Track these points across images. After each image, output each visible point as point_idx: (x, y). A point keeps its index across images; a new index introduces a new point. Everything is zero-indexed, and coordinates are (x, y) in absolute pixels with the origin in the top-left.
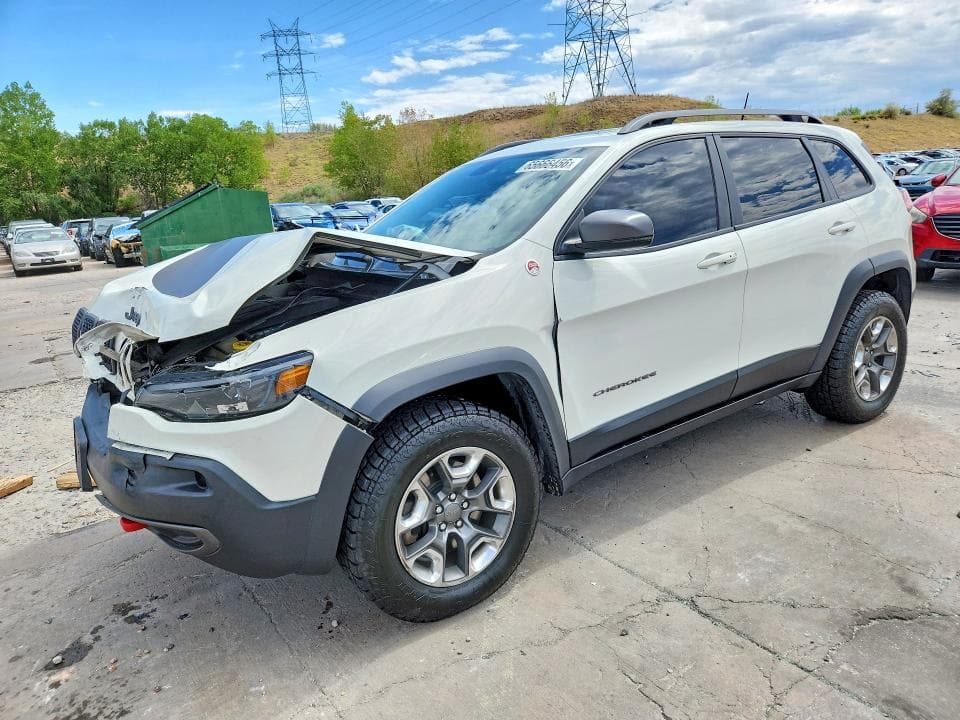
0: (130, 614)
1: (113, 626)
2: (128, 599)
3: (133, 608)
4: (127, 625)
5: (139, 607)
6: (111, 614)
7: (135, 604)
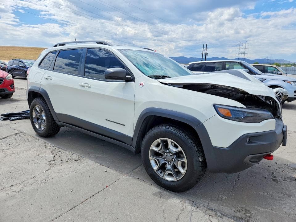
0: (274, 178)
1: (280, 178)
2: (273, 182)
3: (273, 179)
4: (277, 177)
5: (271, 178)
6: (279, 181)
7: (271, 179)
